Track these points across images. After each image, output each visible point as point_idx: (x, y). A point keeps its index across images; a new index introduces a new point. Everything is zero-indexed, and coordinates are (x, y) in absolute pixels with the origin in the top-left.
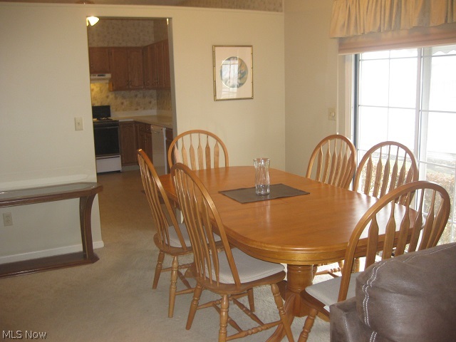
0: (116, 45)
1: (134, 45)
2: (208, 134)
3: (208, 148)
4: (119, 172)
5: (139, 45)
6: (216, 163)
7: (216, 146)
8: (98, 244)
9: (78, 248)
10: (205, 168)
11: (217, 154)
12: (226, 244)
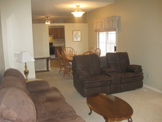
0: (54, 28)
1: (58, 28)
2: (71, 48)
3: (71, 51)
4: (55, 59)
5: (60, 28)
6: (72, 53)
7: (72, 50)
8: (50, 69)
9: (46, 69)
10: (69, 54)
11: (72, 52)
12: (68, 62)
